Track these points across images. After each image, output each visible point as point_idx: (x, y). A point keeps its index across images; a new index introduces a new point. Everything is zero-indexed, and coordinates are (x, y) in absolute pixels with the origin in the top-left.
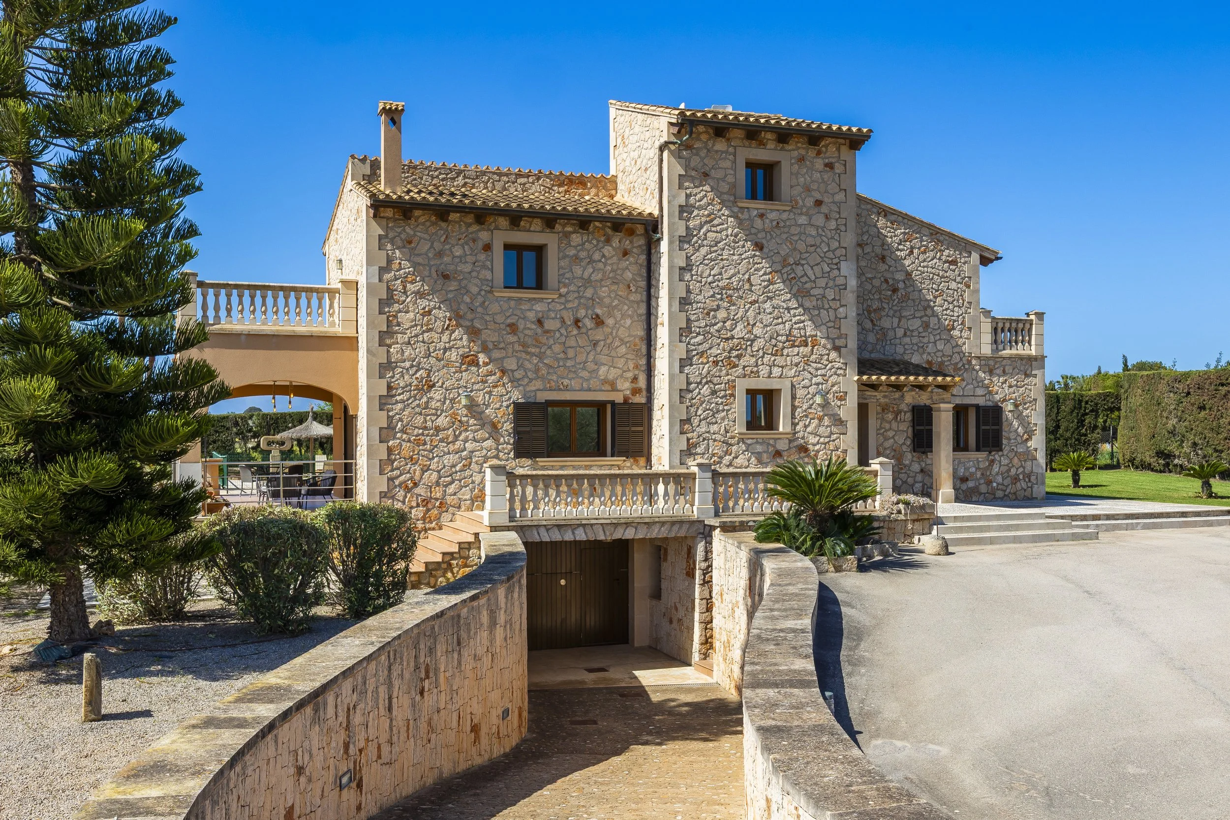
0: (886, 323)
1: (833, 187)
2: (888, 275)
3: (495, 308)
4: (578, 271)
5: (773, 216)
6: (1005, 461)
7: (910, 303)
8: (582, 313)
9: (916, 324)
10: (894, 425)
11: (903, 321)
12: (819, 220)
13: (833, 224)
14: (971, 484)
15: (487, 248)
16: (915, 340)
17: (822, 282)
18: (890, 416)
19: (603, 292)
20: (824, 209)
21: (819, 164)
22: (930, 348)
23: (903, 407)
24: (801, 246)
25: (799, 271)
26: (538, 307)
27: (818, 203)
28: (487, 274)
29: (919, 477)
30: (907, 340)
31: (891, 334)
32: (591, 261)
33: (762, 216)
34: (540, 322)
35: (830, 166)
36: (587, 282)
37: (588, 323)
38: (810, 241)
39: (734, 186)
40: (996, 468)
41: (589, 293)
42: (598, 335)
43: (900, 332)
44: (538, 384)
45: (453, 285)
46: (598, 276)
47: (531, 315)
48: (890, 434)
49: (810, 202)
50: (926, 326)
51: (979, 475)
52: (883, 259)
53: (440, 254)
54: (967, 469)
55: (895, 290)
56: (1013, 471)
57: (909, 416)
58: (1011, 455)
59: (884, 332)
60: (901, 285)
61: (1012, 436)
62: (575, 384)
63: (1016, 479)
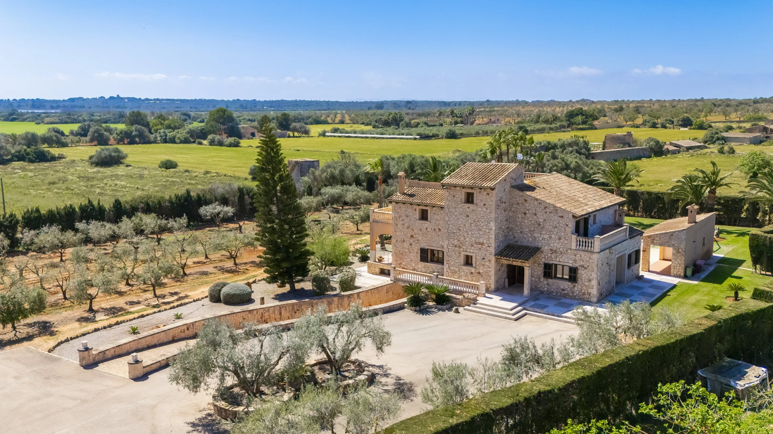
0: (536, 235)
1: (489, 200)
2: (537, 220)
3: (417, 224)
4: (435, 217)
5: (471, 208)
6: (579, 287)
7: (545, 229)
8: (436, 228)
9: (546, 236)
10: (538, 268)
11: (542, 235)
12: (485, 210)
13: (488, 211)
14: (566, 292)
15: (415, 210)
16: (546, 242)
17: (485, 227)
18: (536, 265)
19: (441, 222)
20: (486, 206)
21: (485, 193)
22: (552, 245)
23: (541, 263)
24: (479, 217)
25: (478, 223)
26: (426, 225)
27: (485, 205)
28: (415, 216)
29: (546, 286)
30: (543, 241)
31: (537, 239)
32: (438, 214)
33: (469, 208)
34: (426, 229)
35: (488, 194)
36: (437, 220)
37: (437, 230)
38: (482, 215)
39: (461, 199)
40: (576, 289)
41: (437, 222)
42: (439, 233)
43: (541, 239)
44: (426, 244)
45: (409, 218)
46: (439, 218)
47: (425, 227)
48: (536, 270)
49: (482, 204)
50: (551, 237)
51: (569, 289)
52: (536, 214)
53: (406, 211)
54: (564, 287)
55: (539, 225)
56: (583, 291)
57: (543, 266)
58: (582, 285)
59: (535, 238)
60: (542, 223)
61: (583, 279)
62: (434, 245)
63: (584, 294)
